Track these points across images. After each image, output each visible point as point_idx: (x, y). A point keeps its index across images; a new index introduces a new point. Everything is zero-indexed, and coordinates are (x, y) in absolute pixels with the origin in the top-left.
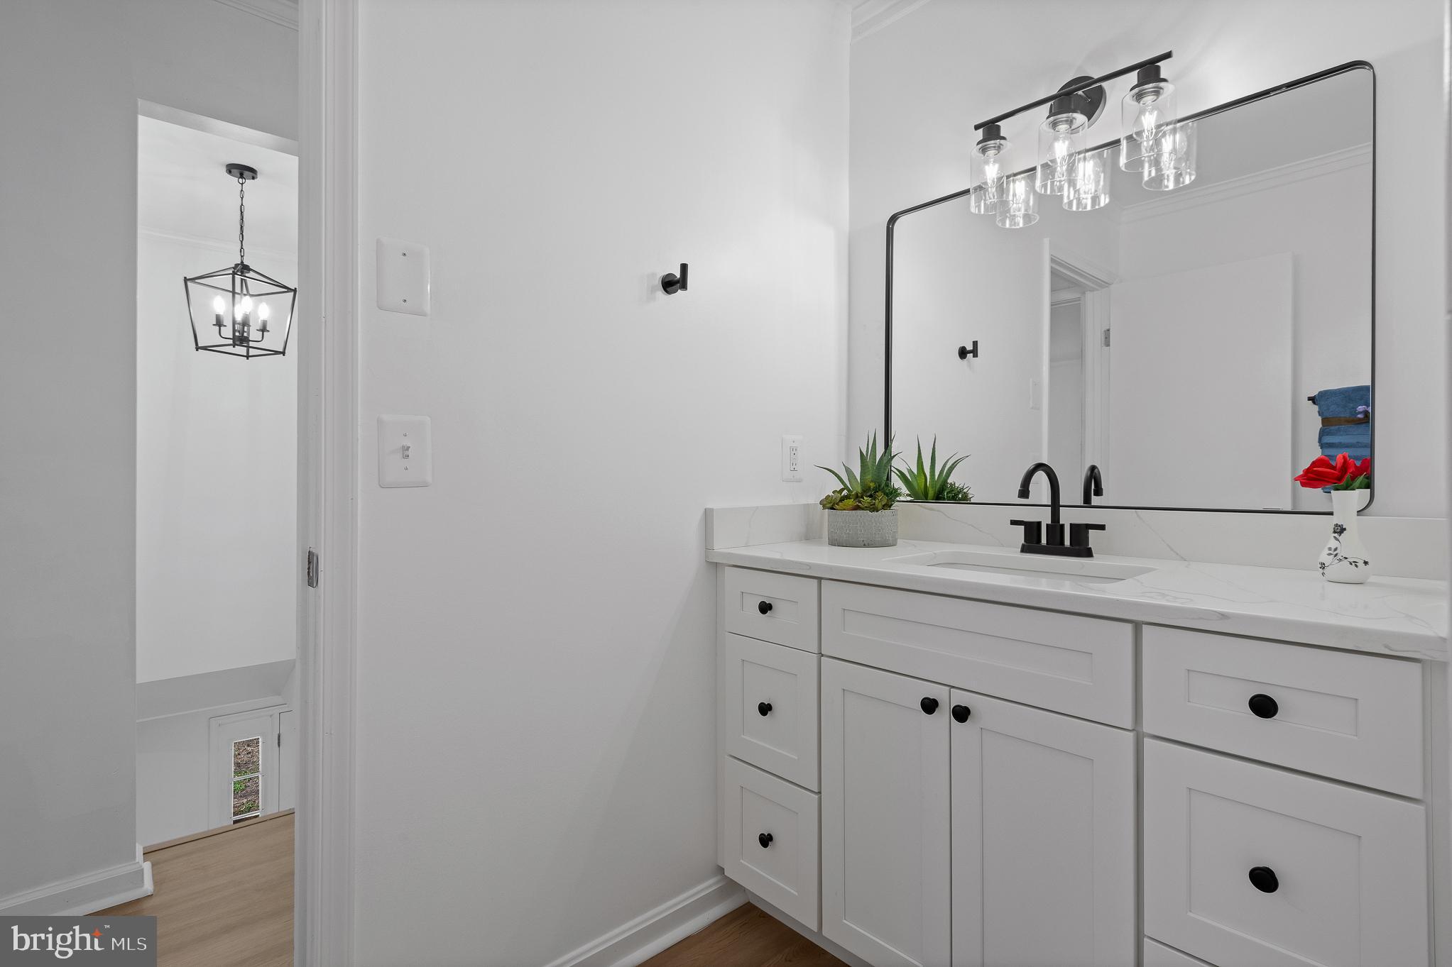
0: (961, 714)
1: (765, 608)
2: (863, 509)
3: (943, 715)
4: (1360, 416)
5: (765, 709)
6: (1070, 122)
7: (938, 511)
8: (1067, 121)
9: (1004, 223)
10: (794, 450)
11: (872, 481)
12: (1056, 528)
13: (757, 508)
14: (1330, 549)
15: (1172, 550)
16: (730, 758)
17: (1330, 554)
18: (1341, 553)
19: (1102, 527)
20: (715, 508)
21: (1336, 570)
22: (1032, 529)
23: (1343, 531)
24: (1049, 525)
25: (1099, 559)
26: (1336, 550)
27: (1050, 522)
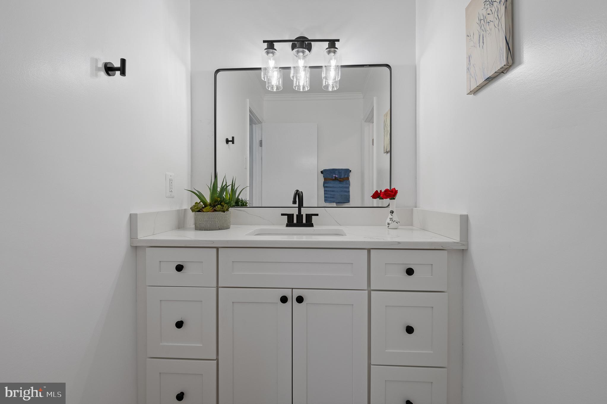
0: (300, 300)
1: (179, 268)
2: (218, 211)
4: (334, 178)
5: (179, 324)
6: (303, 52)
7: (244, 211)
8: (302, 52)
9: (269, 88)
10: (170, 180)
11: (218, 197)
12: (300, 216)
13: (158, 212)
14: (390, 218)
15: (336, 222)
16: (149, 359)
17: (390, 220)
19: (317, 215)
20: (138, 213)
22: (290, 217)
23: (393, 212)
24: (297, 215)
25: (315, 228)
26: (392, 218)
27: (298, 214)
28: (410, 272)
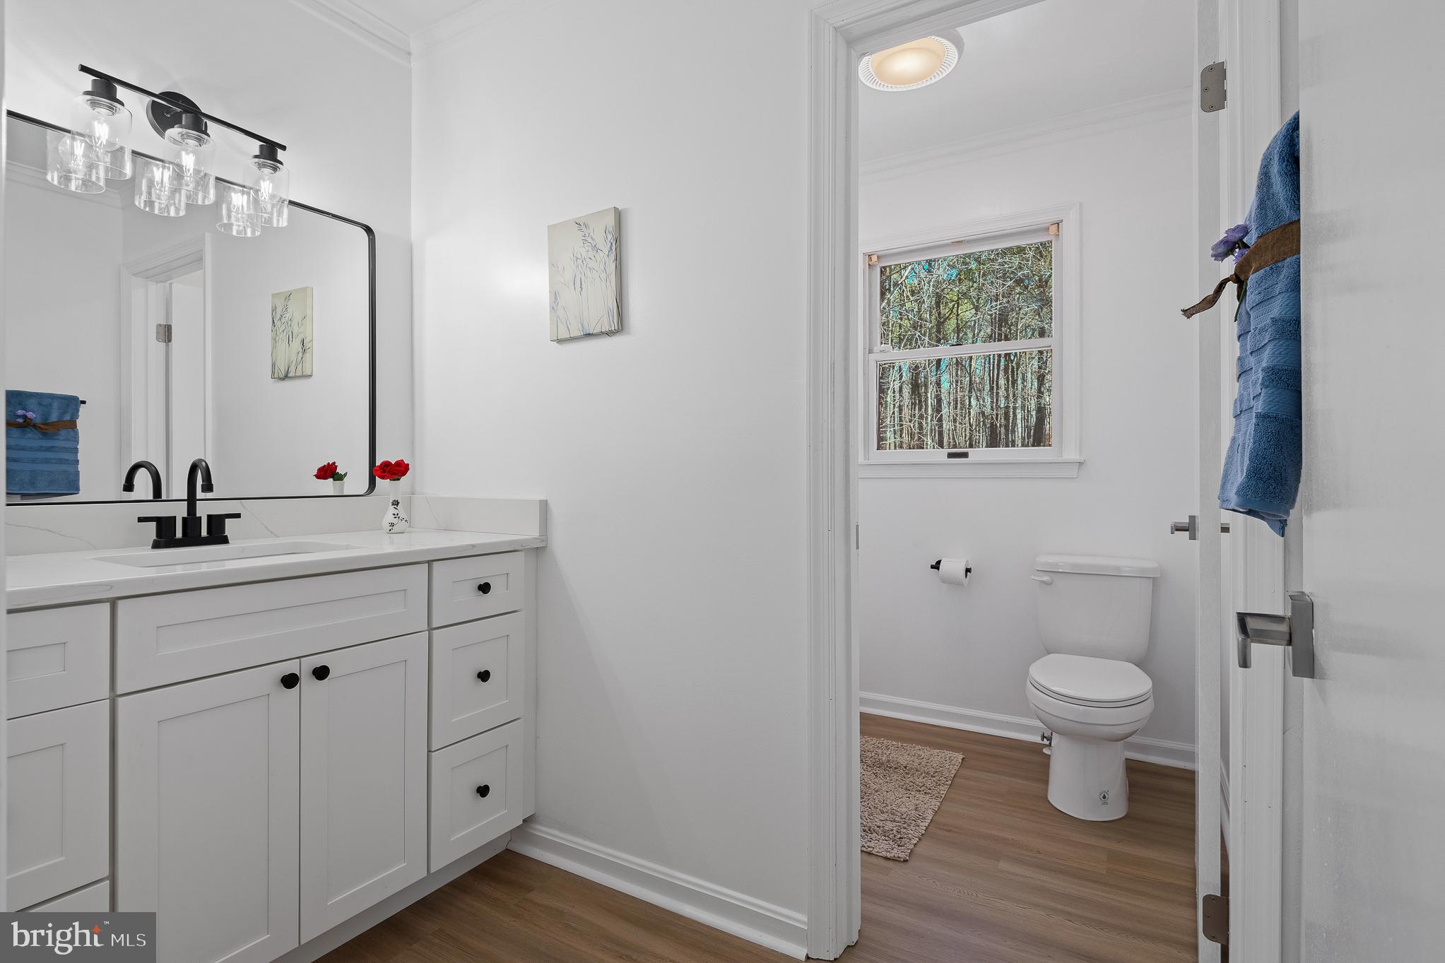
0: (321, 673)
3: (307, 681)
12: (191, 521)
14: (394, 514)
15: (268, 530)
17: (395, 517)
18: (401, 515)
19: (238, 516)
21: (400, 526)
22: (164, 524)
23: (398, 503)
24: (184, 518)
25: (234, 544)
26: (397, 514)
27: (186, 516)
28: (485, 588)
